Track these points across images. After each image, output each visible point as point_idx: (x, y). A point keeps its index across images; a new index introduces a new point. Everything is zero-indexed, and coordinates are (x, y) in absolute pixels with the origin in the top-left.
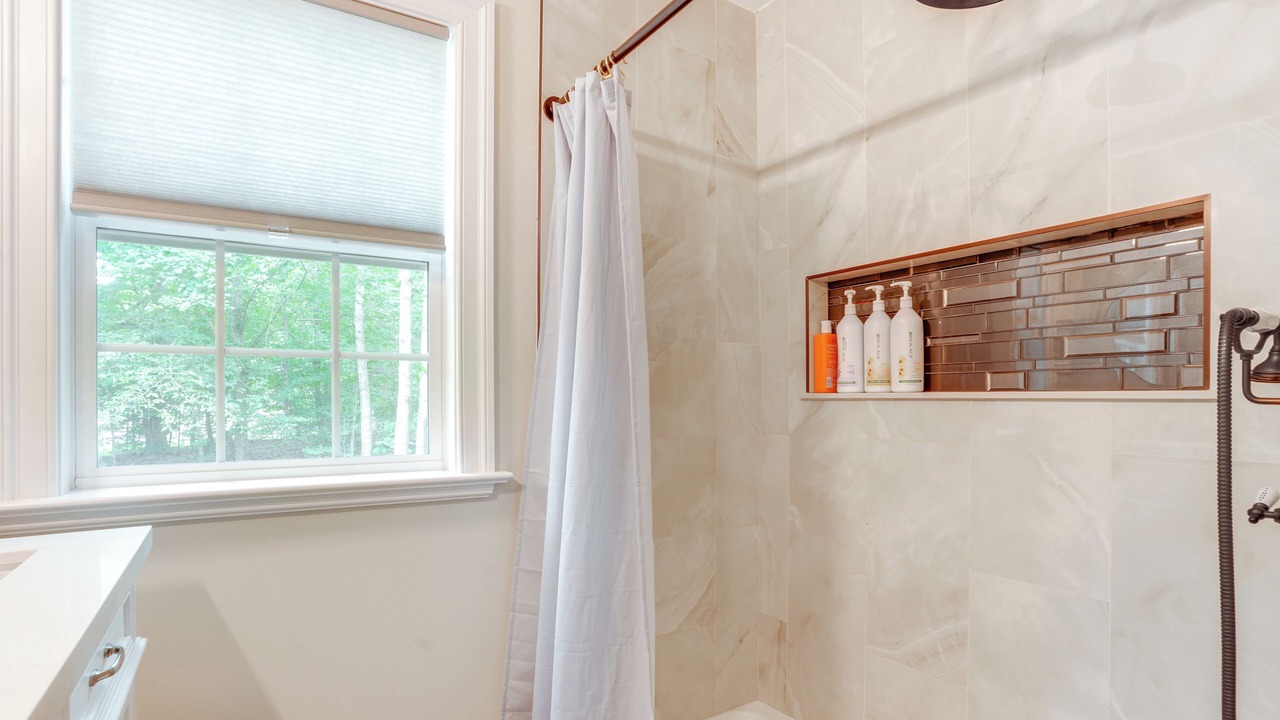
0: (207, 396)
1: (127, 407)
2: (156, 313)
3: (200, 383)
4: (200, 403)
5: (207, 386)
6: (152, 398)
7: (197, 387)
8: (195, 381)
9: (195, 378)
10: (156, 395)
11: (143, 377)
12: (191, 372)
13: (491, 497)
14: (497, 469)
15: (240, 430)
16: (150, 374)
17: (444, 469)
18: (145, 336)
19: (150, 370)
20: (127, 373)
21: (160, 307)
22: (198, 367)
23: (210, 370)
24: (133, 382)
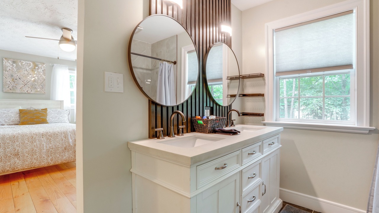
0: (331, 106)
1: (310, 109)
2: (318, 85)
3: (329, 103)
4: (329, 108)
5: (332, 104)
6: (316, 107)
7: (329, 104)
8: (328, 102)
9: (328, 101)
10: (317, 106)
11: (314, 102)
12: (327, 100)
13: (368, 134)
14: (370, 126)
15: (342, 116)
16: (316, 101)
17: (355, 125)
18: (315, 91)
19: (316, 99)
20: (311, 101)
21: (319, 83)
22: (329, 98)
23: (333, 99)
24: (312, 103)
